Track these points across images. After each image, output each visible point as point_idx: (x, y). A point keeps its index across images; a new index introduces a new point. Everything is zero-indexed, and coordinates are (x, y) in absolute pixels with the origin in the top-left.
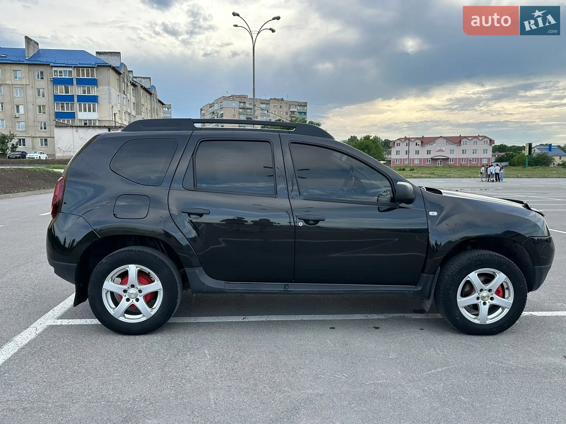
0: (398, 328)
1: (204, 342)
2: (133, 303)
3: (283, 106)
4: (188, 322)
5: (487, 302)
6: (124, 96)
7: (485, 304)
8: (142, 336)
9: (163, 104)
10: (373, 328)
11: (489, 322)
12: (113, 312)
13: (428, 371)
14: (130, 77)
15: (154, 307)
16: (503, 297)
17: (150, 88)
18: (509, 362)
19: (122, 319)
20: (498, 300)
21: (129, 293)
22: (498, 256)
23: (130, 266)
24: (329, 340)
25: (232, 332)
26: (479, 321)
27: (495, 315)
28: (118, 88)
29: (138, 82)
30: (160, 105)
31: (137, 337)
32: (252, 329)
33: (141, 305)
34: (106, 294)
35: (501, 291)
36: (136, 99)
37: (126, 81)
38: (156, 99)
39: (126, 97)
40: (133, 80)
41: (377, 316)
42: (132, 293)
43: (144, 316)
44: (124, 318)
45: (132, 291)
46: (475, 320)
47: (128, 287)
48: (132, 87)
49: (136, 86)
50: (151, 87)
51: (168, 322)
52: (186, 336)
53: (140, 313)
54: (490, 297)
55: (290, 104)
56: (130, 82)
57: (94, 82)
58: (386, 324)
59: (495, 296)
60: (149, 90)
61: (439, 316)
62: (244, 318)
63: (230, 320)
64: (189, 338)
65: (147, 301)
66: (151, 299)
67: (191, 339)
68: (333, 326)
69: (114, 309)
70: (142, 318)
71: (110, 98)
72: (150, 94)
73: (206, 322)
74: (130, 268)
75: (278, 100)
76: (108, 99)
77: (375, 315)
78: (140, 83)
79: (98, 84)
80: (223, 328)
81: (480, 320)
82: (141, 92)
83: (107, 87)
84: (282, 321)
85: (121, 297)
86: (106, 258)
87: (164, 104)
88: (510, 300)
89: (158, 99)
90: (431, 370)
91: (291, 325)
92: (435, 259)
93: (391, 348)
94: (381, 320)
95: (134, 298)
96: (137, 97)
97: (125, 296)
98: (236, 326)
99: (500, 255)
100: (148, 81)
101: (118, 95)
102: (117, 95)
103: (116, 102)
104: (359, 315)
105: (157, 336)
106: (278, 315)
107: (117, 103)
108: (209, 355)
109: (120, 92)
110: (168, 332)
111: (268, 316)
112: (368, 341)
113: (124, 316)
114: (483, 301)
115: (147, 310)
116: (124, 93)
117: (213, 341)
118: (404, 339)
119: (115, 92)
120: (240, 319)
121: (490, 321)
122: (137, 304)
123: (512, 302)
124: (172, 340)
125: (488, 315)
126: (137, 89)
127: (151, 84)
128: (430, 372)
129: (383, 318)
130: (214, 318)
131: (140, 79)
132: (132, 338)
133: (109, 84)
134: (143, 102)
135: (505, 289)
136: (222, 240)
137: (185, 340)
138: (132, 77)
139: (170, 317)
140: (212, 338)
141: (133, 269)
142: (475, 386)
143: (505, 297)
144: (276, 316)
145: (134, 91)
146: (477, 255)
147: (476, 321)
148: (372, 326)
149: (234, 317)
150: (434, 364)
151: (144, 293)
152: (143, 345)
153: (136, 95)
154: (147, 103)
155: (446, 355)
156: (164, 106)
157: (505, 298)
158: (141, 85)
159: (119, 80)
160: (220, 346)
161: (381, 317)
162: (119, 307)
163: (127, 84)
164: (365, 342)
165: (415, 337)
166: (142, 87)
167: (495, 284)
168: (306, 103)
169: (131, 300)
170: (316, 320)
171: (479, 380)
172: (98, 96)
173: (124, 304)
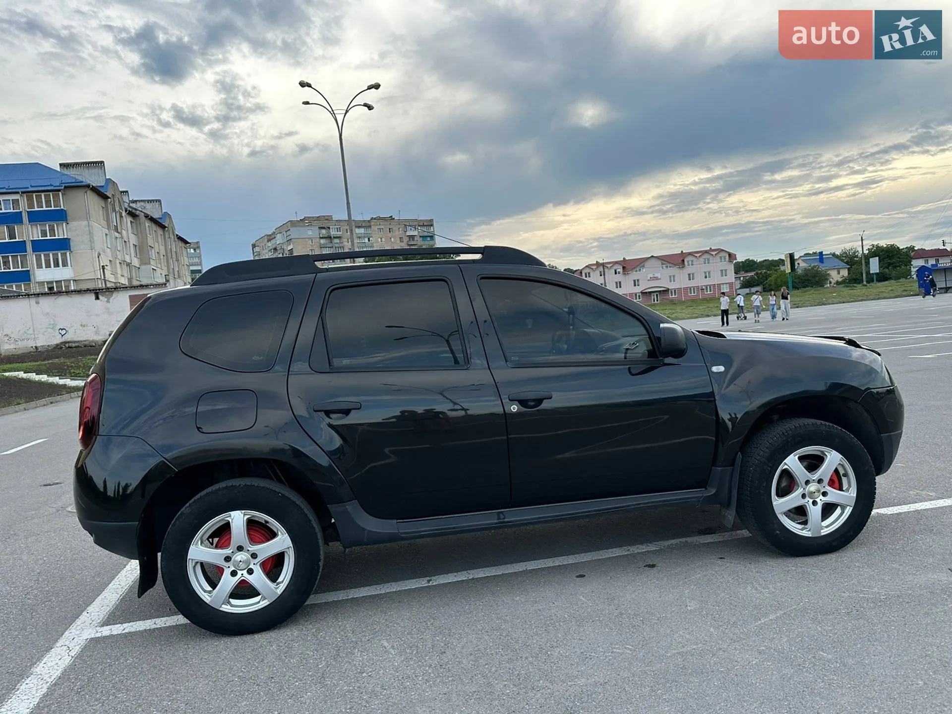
0: (684, 561)
1: (375, 629)
2: (243, 578)
3: (394, 229)
4: (335, 600)
5: (818, 500)
6: (117, 234)
7: (815, 503)
8: (264, 633)
9: (186, 242)
10: (645, 566)
11: (824, 532)
12: (209, 599)
13: (756, 620)
14: (124, 202)
15: (280, 580)
16: (841, 489)
17: (161, 218)
18: (872, 589)
19: (226, 608)
20: (834, 495)
21: (235, 561)
22: (825, 425)
23: (233, 513)
24: (583, 596)
25: (418, 607)
26: (810, 532)
27: (832, 521)
28: (106, 223)
29: (140, 209)
30: (181, 244)
31: (256, 636)
32: (449, 596)
33: (258, 579)
34: (194, 567)
35: (836, 481)
36: (138, 238)
37: (117, 209)
38: (174, 235)
39: (120, 236)
40: (130, 207)
41: (644, 547)
42: (241, 561)
43: (264, 598)
44: (229, 607)
45: (240, 557)
46: (804, 532)
47: (232, 551)
48: (129, 219)
49: (138, 216)
50: (162, 215)
51: (306, 603)
52: (340, 623)
53: (258, 594)
54: (822, 491)
55: (406, 224)
56: (126, 211)
57: (60, 216)
58: (664, 559)
59: (828, 489)
60: (160, 221)
61: (745, 533)
62: (429, 581)
63: (406, 586)
64: (347, 626)
65: (267, 570)
66: (273, 566)
67: (351, 627)
68: (582, 573)
69: (210, 592)
70: (262, 603)
71: (91, 241)
72: (163, 227)
73: (367, 596)
74: (232, 517)
75: (384, 219)
76: (89, 243)
77: (640, 546)
78: (143, 211)
79: (68, 218)
80: (399, 602)
81: (812, 529)
82: (147, 225)
83: (85, 223)
84: (494, 576)
85: (220, 571)
86: (190, 505)
87: (189, 243)
88: (852, 492)
89: (177, 235)
90: (760, 620)
91: (511, 582)
92: (730, 443)
93: (685, 593)
94: (654, 552)
95: (244, 569)
96: (140, 235)
97: (229, 567)
98: (421, 596)
99: (827, 424)
100: (157, 206)
101: (106, 235)
102: (104, 235)
103: (102, 246)
104: (614, 549)
105: (291, 630)
106: (484, 567)
107: (106, 248)
108: (393, 647)
109: (108, 229)
110: (307, 621)
111: (469, 571)
112: (644, 589)
113: (229, 603)
114: (811, 498)
115: (270, 588)
116: (116, 230)
117: (390, 624)
118: (700, 577)
119: (99, 229)
120: (422, 583)
121: (826, 529)
122: (250, 579)
123: (855, 495)
124: (319, 633)
125: (822, 521)
126: (138, 222)
127: (163, 211)
128: (759, 622)
129: (655, 549)
130: (378, 587)
131: (142, 204)
132: (248, 638)
133: (88, 217)
134: (150, 242)
135: (842, 477)
136: (389, 451)
137: (342, 631)
138: (128, 202)
139: (310, 595)
140: (386, 620)
141: (238, 519)
142: (836, 634)
143: (844, 489)
144: (481, 569)
145: (134, 225)
146: (793, 427)
147: (806, 533)
148: (641, 564)
149: (412, 581)
150: (760, 609)
151: (262, 557)
152: (271, 649)
153: (137, 231)
154: (158, 242)
155: (773, 592)
156: (188, 245)
157: (844, 491)
158: (145, 213)
159: (105, 208)
160: (405, 631)
161: (652, 547)
162: (219, 589)
163: (121, 214)
164: (640, 591)
165: (716, 572)
166: (147, 216)
167: (826, 470)
168: (432, 220)
169: (240, 573)
170: (549, 567)
171: (838, 623)
172: (70, 239)
173: (228, 582)
